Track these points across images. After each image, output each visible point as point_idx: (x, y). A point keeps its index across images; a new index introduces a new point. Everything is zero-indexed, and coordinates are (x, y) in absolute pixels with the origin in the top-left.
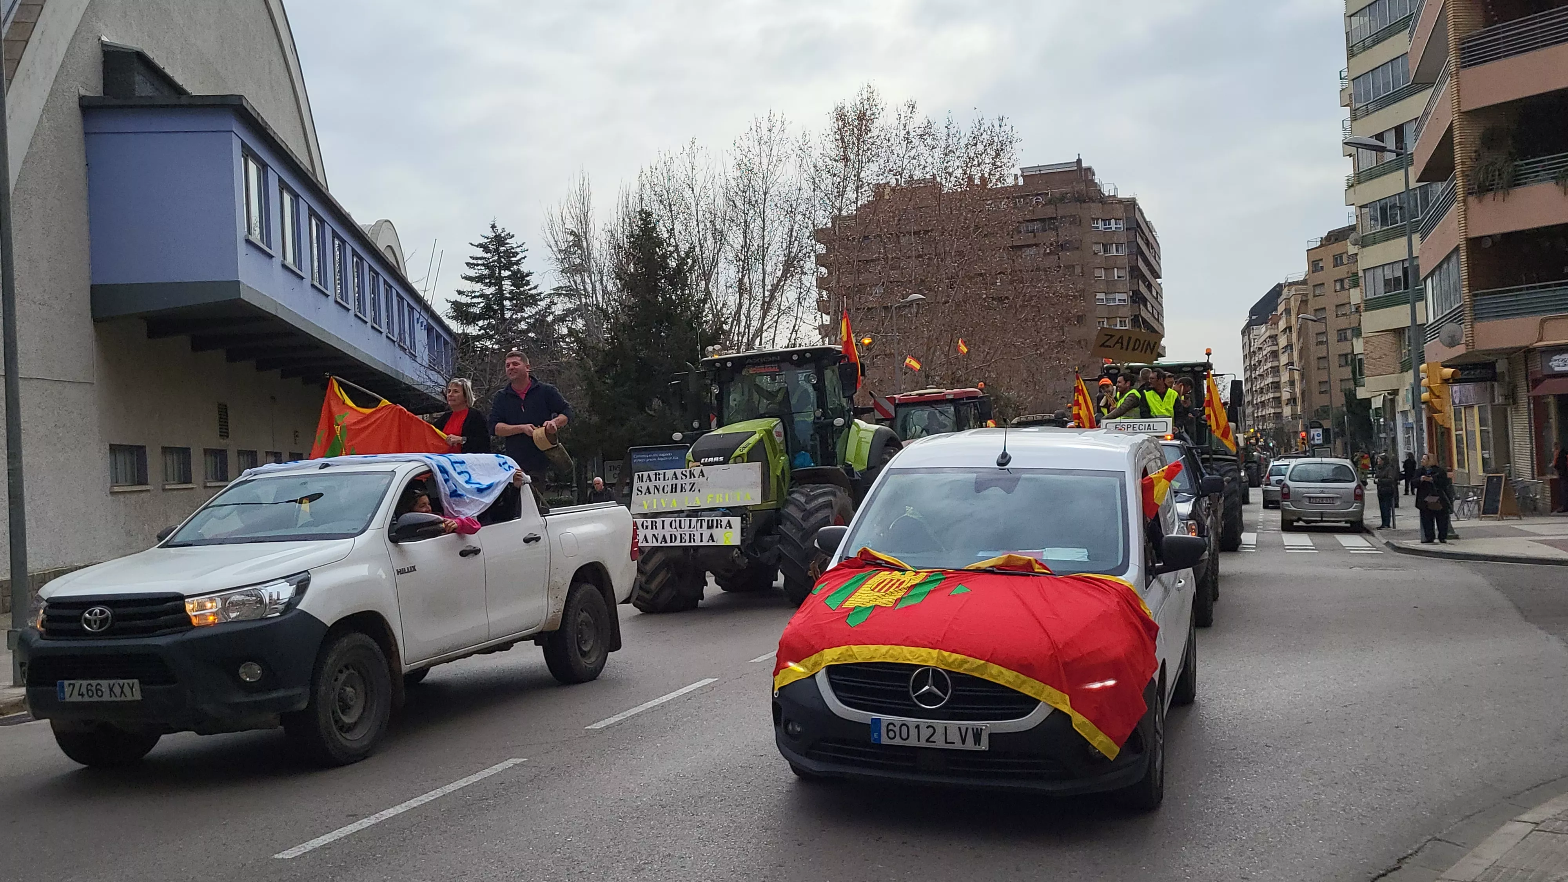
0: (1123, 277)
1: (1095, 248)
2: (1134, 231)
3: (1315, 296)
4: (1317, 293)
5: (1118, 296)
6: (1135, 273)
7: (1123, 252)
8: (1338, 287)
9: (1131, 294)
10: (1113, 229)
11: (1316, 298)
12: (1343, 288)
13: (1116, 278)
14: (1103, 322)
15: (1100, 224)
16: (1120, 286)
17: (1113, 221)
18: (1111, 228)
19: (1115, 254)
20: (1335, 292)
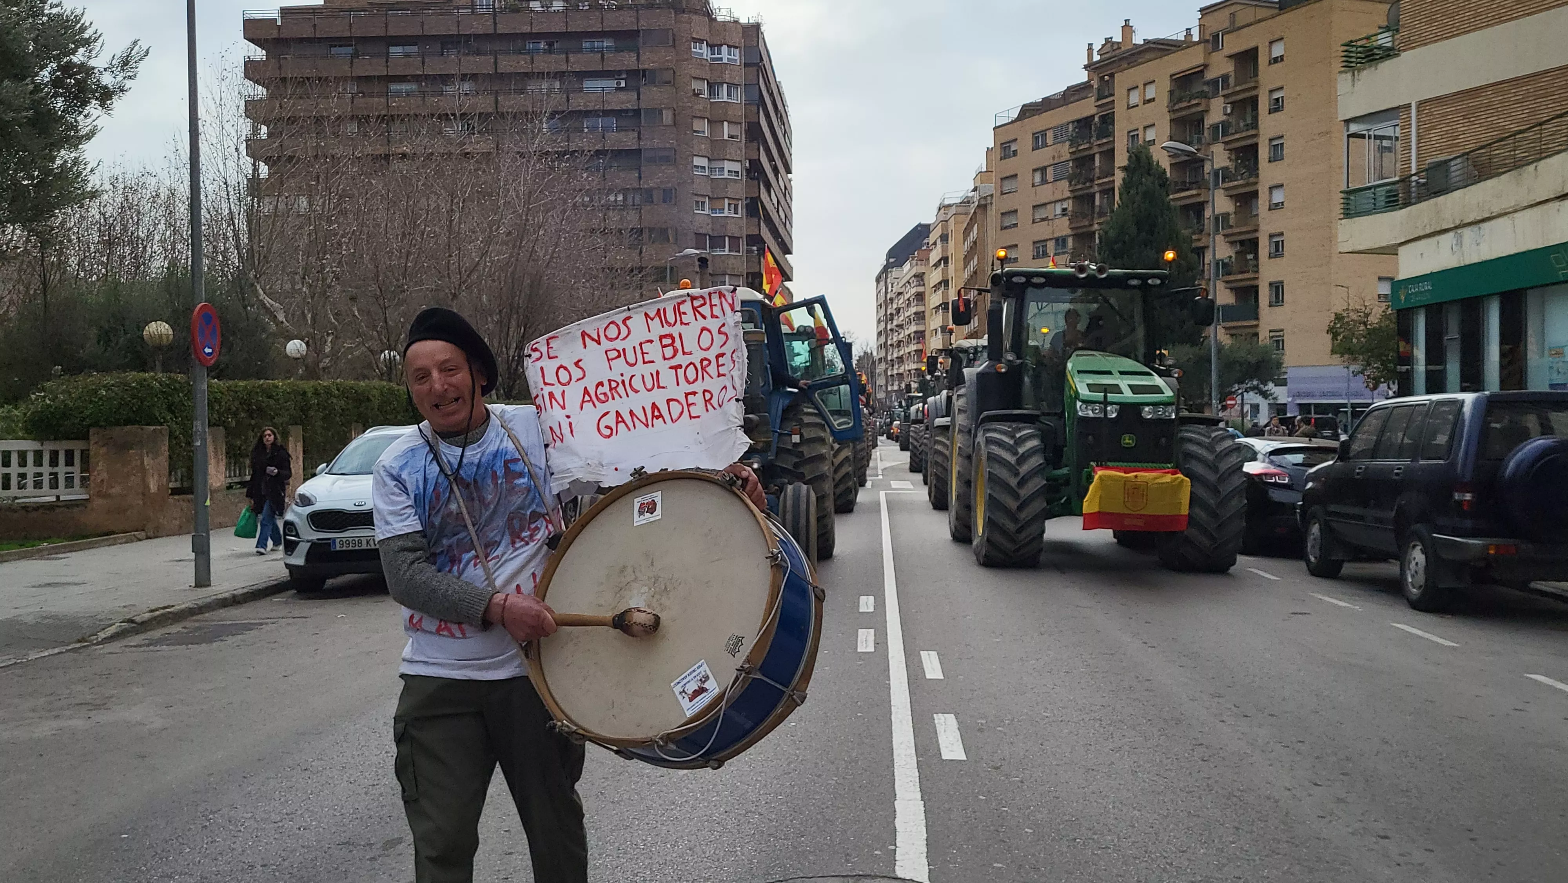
0: (737, 137)
1: (696, 85)
2: (755, 69)
3: (1002, 194)
4: (1006, 188)
5: (728, 166)
6: (754, 133)
7: (738, 97)
8: (1038, 178)
9: (747, 165)
10: (725, 61)
11: (1005, 196)
12: (1044, 181)
13: (726, 137)
14: (703, 203)
15: (704, 51)
16: (731, 151)
17: (724, 48)
18: (721, 59)
19: (725, 99)
20: (1033, 186)
